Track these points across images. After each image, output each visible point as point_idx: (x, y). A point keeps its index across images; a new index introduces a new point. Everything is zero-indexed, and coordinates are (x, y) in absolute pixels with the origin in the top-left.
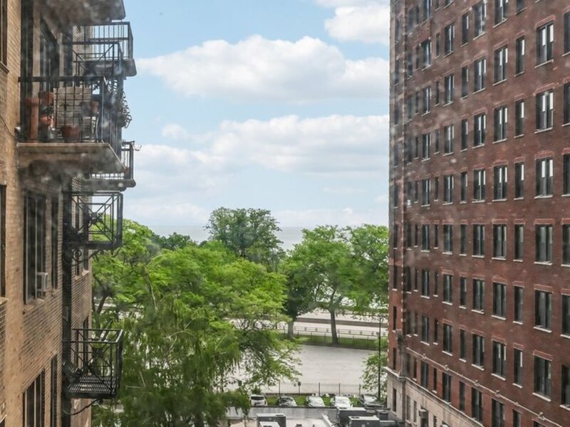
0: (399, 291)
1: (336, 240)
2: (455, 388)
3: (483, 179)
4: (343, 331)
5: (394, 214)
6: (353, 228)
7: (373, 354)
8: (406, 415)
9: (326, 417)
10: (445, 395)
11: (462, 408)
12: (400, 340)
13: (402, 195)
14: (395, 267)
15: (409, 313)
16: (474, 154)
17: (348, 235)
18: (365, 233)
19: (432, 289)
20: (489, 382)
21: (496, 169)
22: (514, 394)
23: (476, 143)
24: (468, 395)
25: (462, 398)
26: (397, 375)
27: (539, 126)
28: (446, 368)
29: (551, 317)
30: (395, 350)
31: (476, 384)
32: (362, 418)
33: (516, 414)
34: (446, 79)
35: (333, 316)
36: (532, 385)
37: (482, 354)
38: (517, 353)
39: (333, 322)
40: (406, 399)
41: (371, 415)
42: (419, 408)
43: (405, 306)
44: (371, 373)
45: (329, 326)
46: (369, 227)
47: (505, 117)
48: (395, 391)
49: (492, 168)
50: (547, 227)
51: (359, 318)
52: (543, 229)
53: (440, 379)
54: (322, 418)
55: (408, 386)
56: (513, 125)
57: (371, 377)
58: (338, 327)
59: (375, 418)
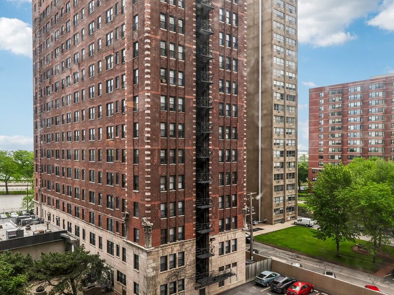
0: (39, 173)
1: (7, 156)
2: (61, 204)
3: (70, 135)
4: (10, 189)
5: (36, 146)
6: (14, 151)
7: (25, 196)
8: (42, 215)
9: (11, 221)
10: (57, 207)
11: (64, 210)
12: (39, 190)
13: (39, 139)
14: (37, 165)
15: (42, 180)
16: (67, 126)
17: (12, 154)
18: (19, 153)
19: (51, 171)
20: (73, 201)
21: (75, 132)
22: (82, 204)
23: (68, 123)
24: (66, 206)
25: (64, 208)
26: (38, 202)
27: (90, 118)
28: (57, 198)
29: (95, 178)
30: (37, 194)
31: (69, 202)
32: (26, 219)
33: (83, 210)
34: (56, 100)
35: (6, 184)
36: (88, 200)
37: (71, 192)
38: (83, 190)
39: (6, 186)
40: (42, 210)
41: (29, 218)
42: (47, 213)
43: (41, 178)
44: (25, 203)
45: (5, 188)
46: (20, 151)
47: (78, 114)
48: (37, 208)
49: (73, 131)
50: (93, 150)
51: (16, 184)
52: (92, 151)
53: (55, 202)
54: (9, 222)
55: (42, 206)
56: (81, 117)
57: (25, 204)
58: (8, 187)
59: (31, 218)
